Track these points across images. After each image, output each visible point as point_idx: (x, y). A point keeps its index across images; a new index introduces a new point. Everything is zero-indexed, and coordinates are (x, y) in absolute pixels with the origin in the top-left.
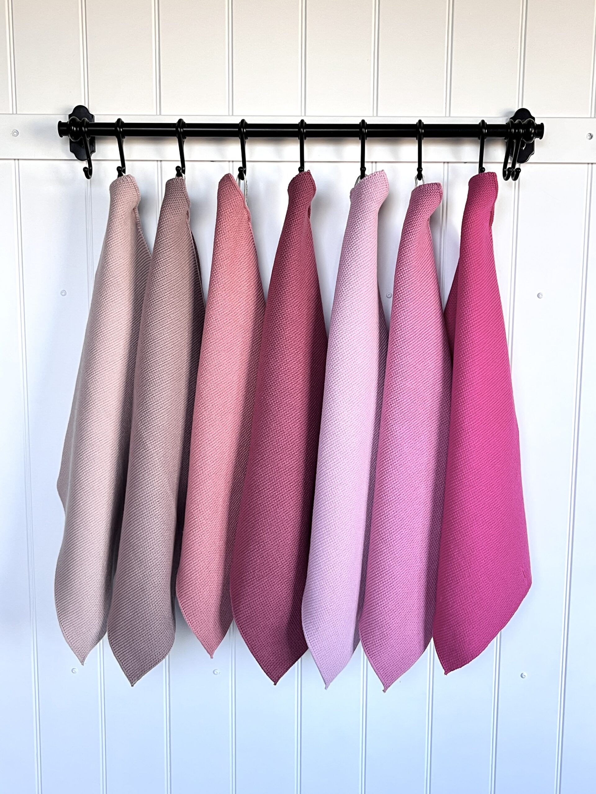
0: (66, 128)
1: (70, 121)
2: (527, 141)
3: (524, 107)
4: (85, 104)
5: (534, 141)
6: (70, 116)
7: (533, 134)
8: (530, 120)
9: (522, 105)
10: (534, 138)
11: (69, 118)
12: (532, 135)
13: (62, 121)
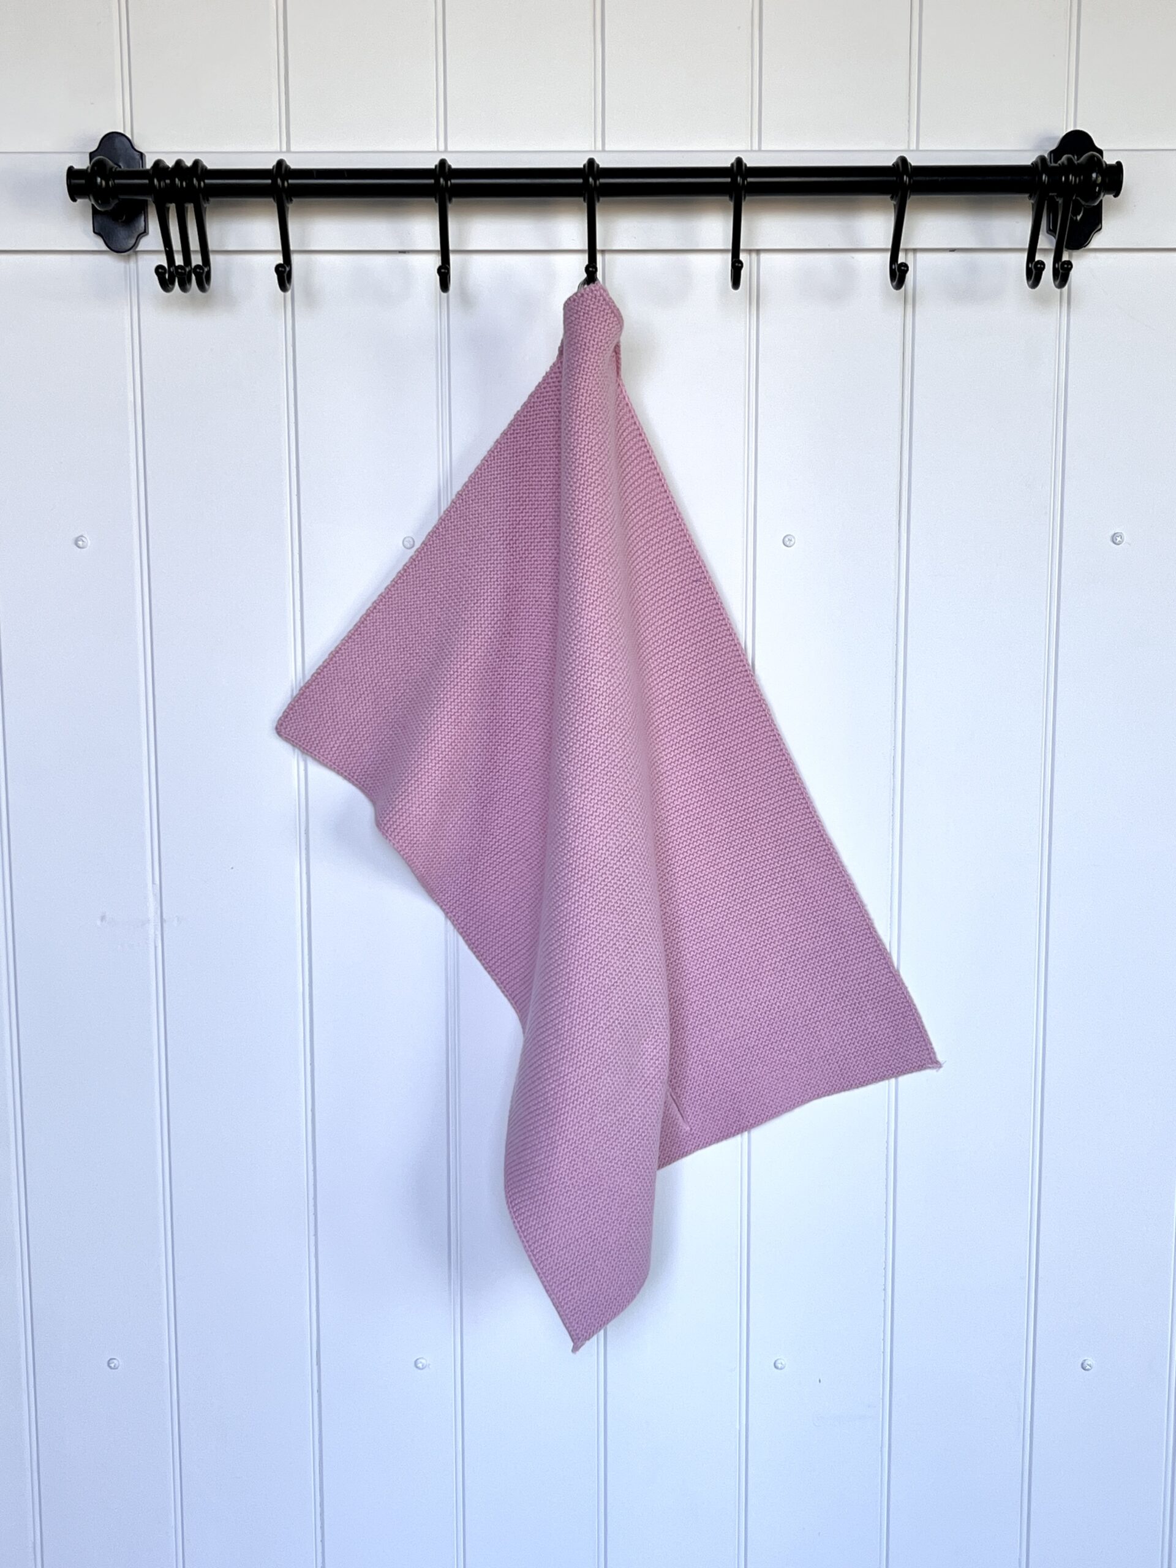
0: (83, 181)
1: (93, 166)
2: (1086, 201)
3: (1078, 128)
4: (124, 131)
5: (1101, 201)
6: (92, 155)
7: (1099, 185)
8: (1093, 156)
9: (1075, 125)
10: (1102, 194)
11: (91, 159)
12: (1097, 188)
13: (76, 167)
